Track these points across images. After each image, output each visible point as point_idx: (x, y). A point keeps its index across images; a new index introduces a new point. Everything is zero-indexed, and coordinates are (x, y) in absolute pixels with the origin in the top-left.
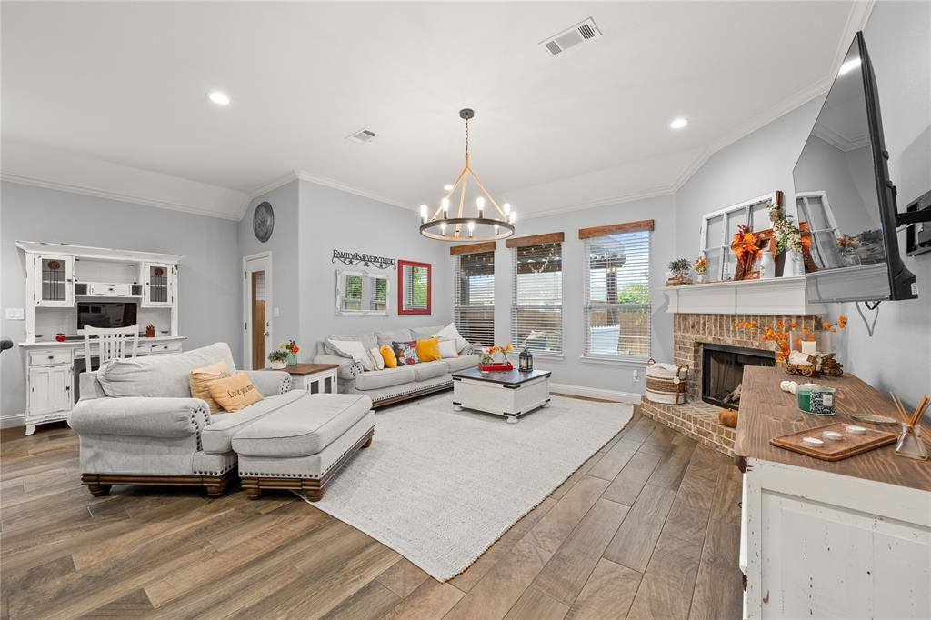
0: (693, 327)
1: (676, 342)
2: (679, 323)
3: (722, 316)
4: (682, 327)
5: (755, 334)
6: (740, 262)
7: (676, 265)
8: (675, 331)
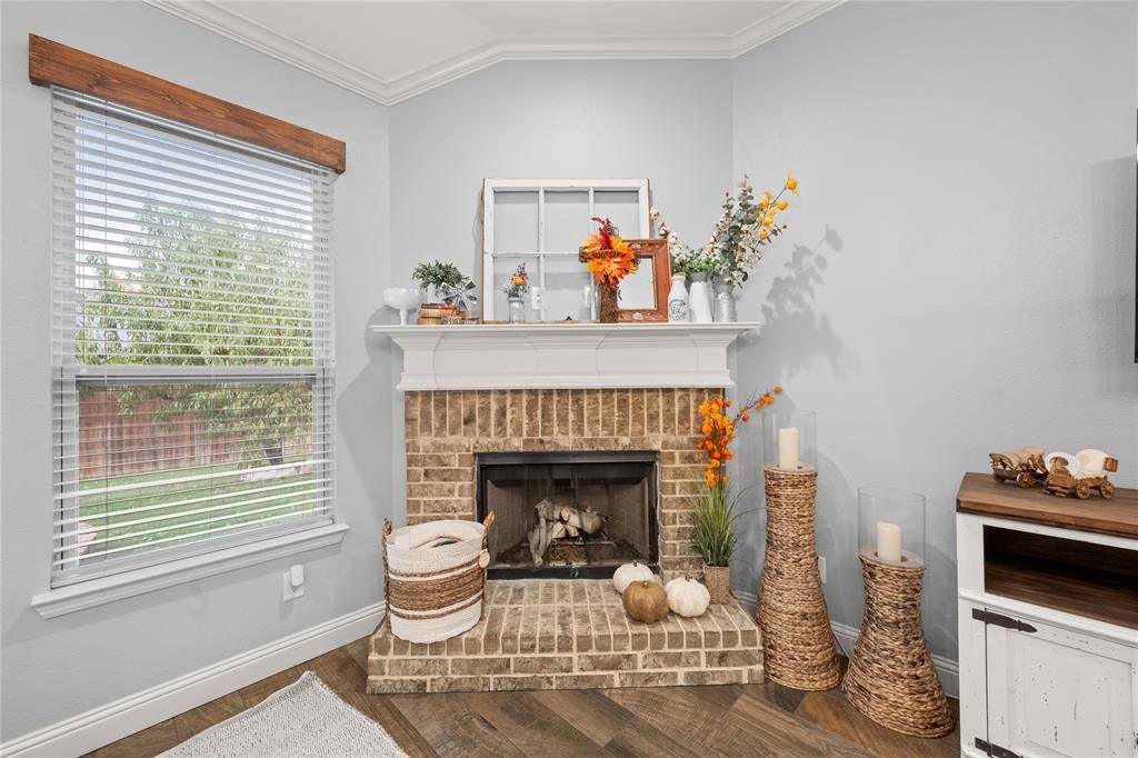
0: (469, 420)
1: (411, 461)
2: (425, 415)
3: (548, 393)
4: (434, 423)
5: (623, 426)
6: (608, 288)
7: (442, 276)
8: (410, 434)
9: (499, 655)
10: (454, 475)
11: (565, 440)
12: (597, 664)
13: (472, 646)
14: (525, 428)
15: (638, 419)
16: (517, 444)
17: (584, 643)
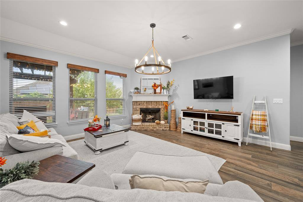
0: (139, 104)
1: (133, 109)
2: (135, 104)
3: (148, 101)
5: (156, 105)
6: (155, 90)
7: (137, 89)
8: (133, 106)
9: (143, 127)
10: (138, 110)
11: (150, 107)
12: (153, 128)
13: (141, 126)
14: (146, 105)
15: (158, 105)
16: (145, 107)
17: (152, 126)
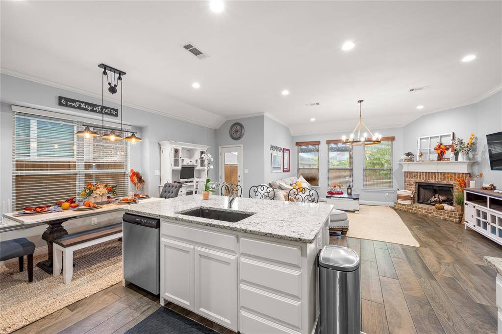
0: (415, 177)
1: (405, 182)
2: (407, 175)
3: (429, 173)
4: (409, 177)
5: (444, 179)
6: (439, 155)
7: (408, 154)
8: (405, 178)
9: (411, 208)
10: (412, 185)
11: (432, 181)
12: (427, 212)
13: (408, 206)
14: (425, 178)
15: (448, 178)
16: (423, 181)
17: (425, 209)
